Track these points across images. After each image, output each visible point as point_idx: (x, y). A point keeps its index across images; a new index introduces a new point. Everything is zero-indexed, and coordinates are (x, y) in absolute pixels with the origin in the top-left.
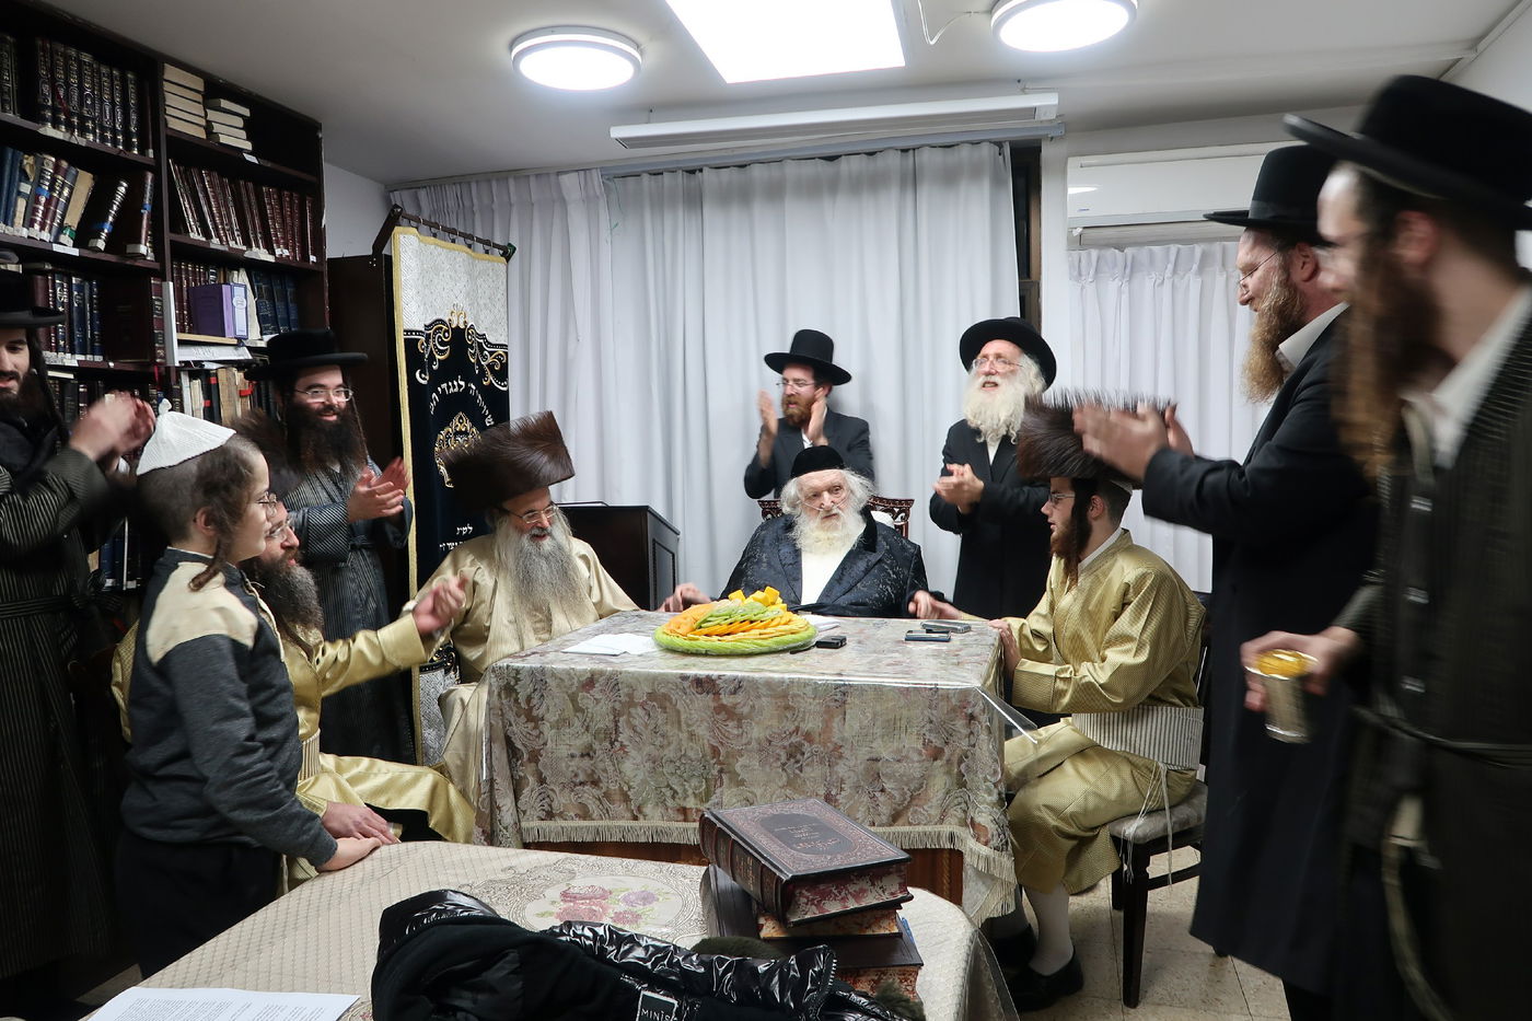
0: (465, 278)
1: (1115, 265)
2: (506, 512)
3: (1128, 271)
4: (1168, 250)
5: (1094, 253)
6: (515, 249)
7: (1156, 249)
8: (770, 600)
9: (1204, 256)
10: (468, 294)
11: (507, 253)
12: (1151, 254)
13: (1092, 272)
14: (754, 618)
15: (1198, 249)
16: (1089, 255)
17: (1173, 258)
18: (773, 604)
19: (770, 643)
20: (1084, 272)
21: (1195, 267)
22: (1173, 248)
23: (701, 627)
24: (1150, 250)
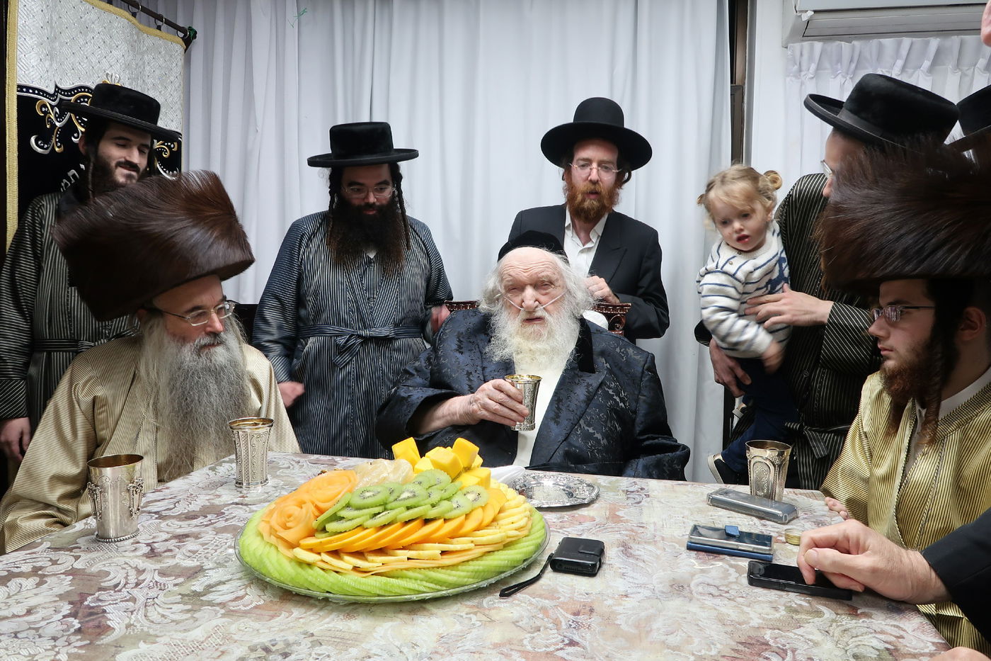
0: (124, 47)
1: (839, 60)
2: (157, 313)
3: (853, 66)
4: (899, 44)
5: (818, 46)
6: (196, 32)
7: (888, 42)
8: (463, 464)
9: (939, 52)
10: (128, 66)
11: (189, 38)
12: (881, 46)
13: (813, 67)
14: (432, 513)
15: (934, 43)
16: (812, 48)
17: (904, 52)
18: (468, 469)
19: (461, 577)
20: (804, 67)
21: (927, 64)
22: (906, 41)
23: (324, 530)
24: (880, 42)
